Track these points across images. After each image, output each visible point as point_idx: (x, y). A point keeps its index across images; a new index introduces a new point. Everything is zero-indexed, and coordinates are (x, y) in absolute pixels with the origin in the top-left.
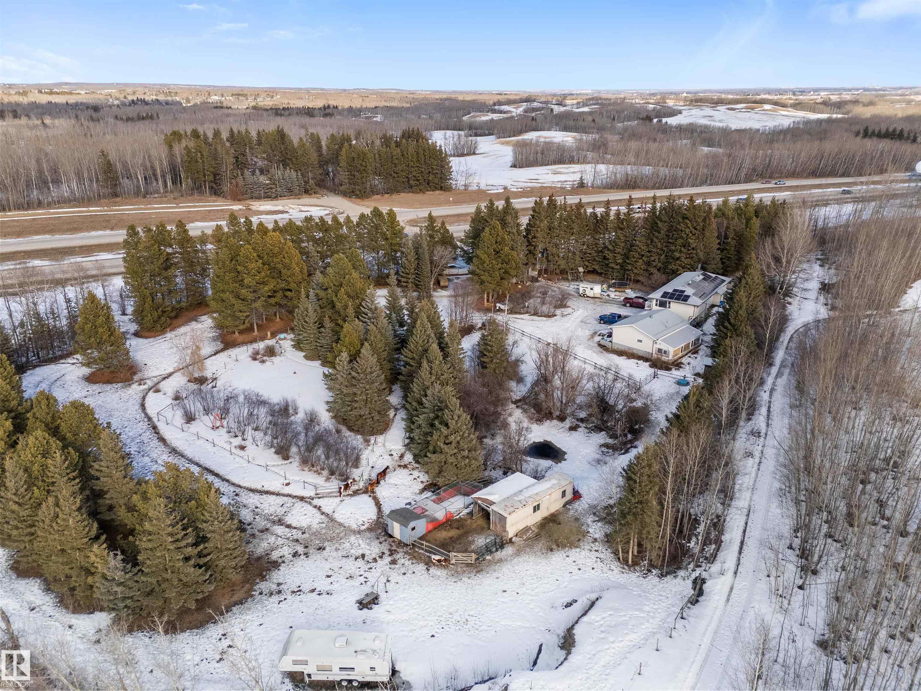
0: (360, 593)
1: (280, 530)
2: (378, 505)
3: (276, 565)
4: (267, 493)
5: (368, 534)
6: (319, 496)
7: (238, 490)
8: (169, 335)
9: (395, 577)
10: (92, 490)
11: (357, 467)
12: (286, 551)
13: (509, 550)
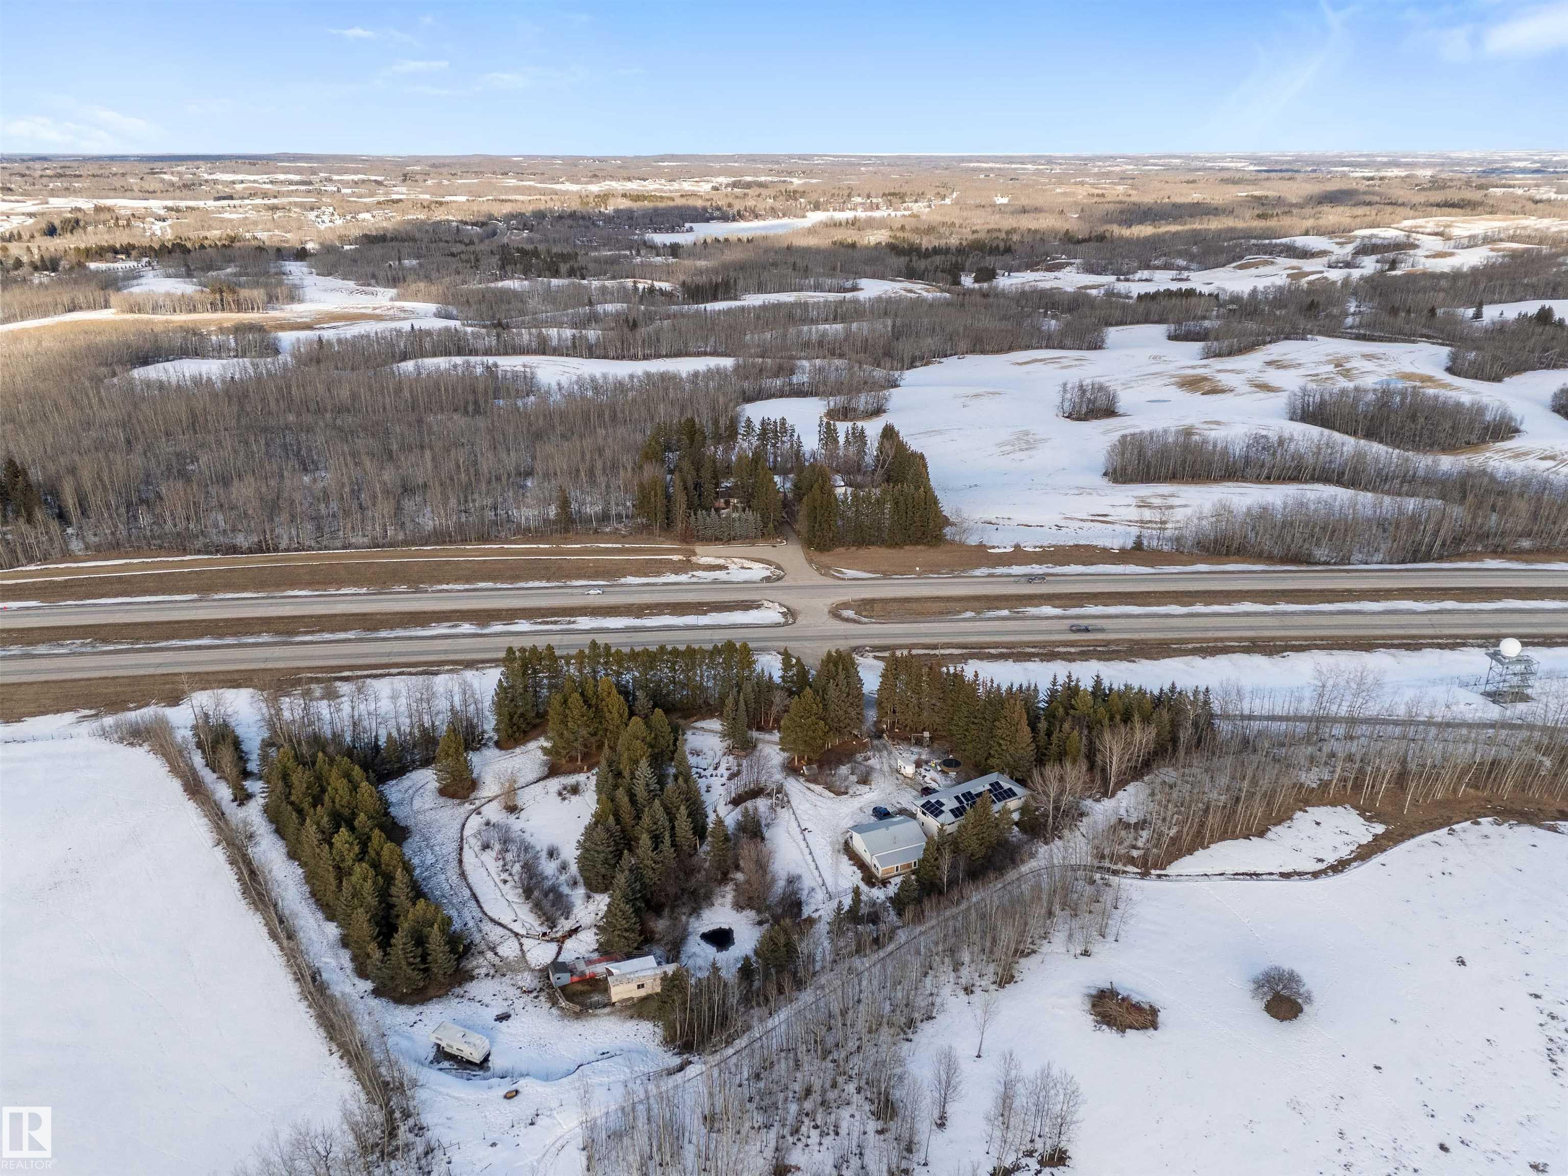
0: (500, 1011)
1: (490, 955)
2: (559, 953)
3: (472, 978)
4: (500, 924)
5: (536, 974)
6: (528, 936)
7: (483, 917)
8: (518, 750)
9: (530, 1007)
10: (388, 904)
11: (567, 918)
12: (483, 971)
13: (607, 1010)
